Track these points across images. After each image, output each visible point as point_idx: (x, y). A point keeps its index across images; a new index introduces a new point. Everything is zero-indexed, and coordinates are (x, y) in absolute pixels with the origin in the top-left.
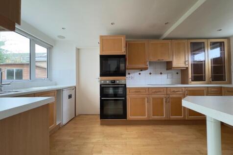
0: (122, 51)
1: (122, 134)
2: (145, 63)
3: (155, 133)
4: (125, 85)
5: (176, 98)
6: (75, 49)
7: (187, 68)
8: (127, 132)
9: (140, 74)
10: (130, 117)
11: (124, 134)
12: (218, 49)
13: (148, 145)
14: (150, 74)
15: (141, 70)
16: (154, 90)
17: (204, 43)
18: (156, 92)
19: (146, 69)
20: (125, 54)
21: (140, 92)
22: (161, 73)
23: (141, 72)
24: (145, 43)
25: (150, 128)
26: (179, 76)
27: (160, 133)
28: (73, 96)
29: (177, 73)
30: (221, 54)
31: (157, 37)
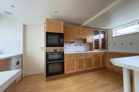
0: (61, 31)
1: (63, 85)
2: (74, 39)
3: (81, 79)
4: (63, 52)
5: (89, 58)
6: (22, 24)
7: (93, 43)
8: (66, 82)
9: (70, 45)
10: (66, 72)
11: (65, 84)
12: (103, 34)
13: (80, 88)
14: (75, 45)
15: (71, 43)
16: (79, 55)
17: (99, 31)
18: (80, 56)
19: (74, 42)
20: (63, 33)
21: (72, 56)
22: (81, 45)
23: (71, 44)
24: (73, 28)
25: (78, 77)
26: (89, 46)
27: (84, 79)
28: (20, 63)
29: (88, 45)
30: (104, 37)
31: (79, 25)
